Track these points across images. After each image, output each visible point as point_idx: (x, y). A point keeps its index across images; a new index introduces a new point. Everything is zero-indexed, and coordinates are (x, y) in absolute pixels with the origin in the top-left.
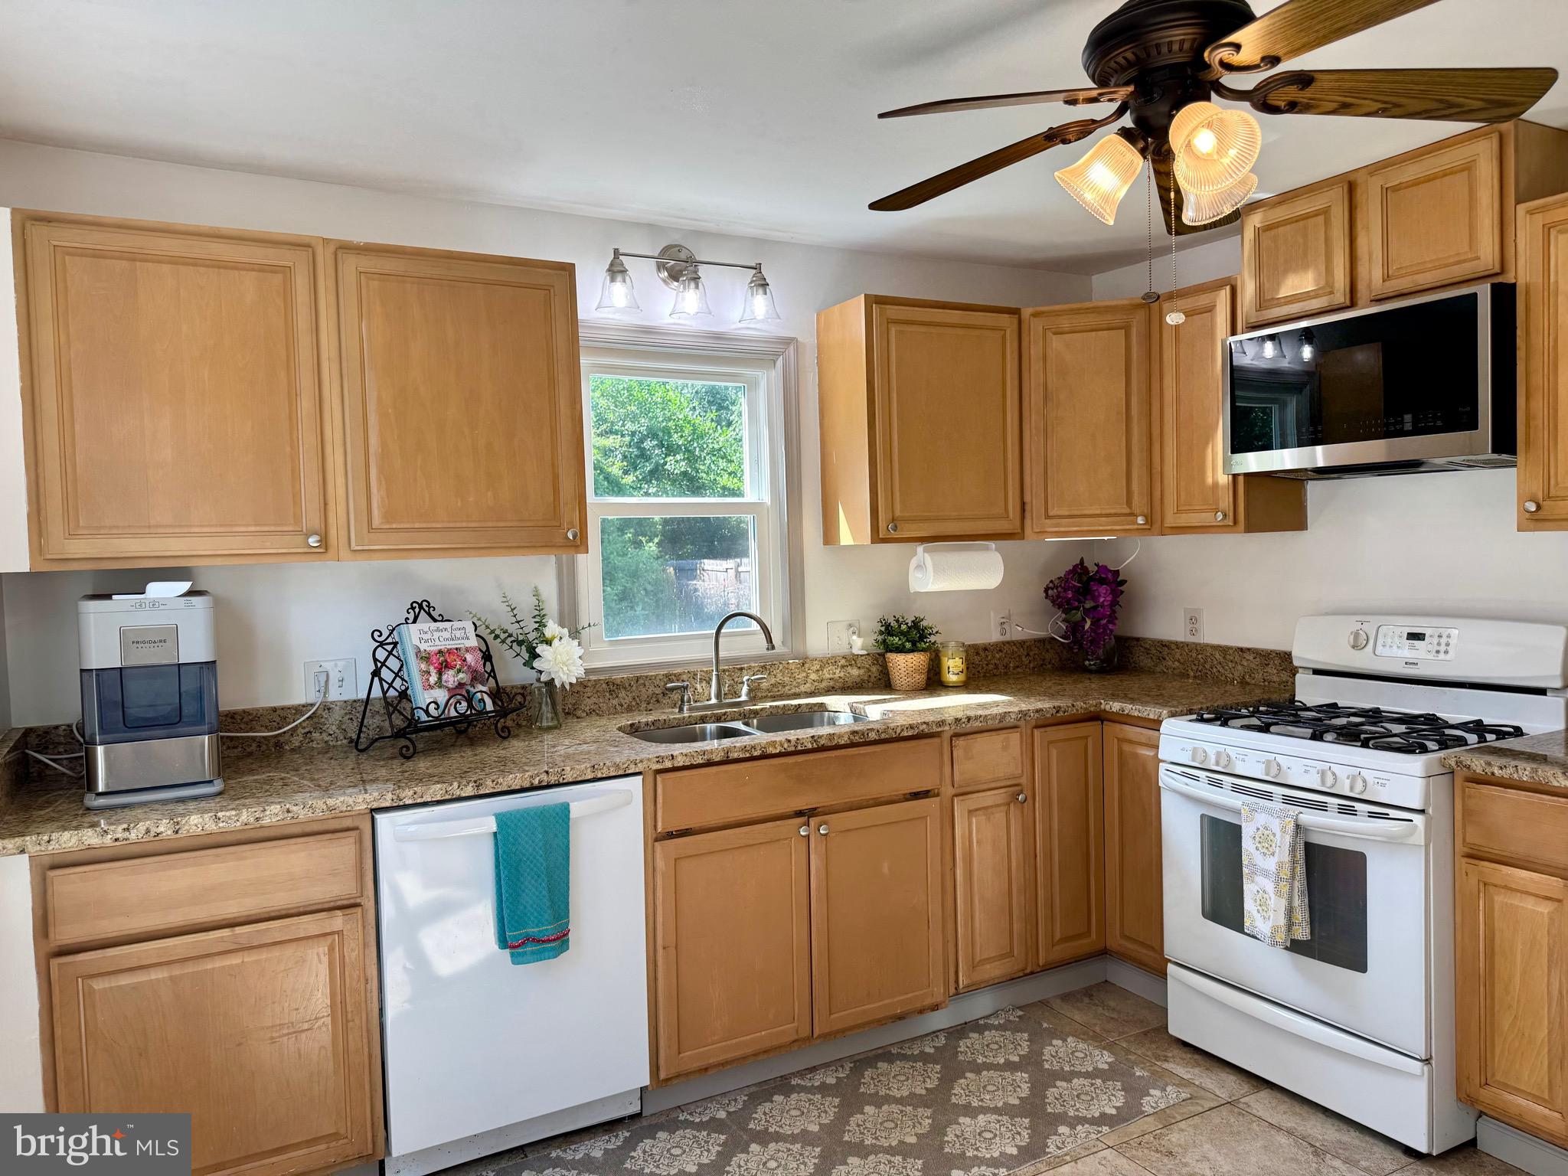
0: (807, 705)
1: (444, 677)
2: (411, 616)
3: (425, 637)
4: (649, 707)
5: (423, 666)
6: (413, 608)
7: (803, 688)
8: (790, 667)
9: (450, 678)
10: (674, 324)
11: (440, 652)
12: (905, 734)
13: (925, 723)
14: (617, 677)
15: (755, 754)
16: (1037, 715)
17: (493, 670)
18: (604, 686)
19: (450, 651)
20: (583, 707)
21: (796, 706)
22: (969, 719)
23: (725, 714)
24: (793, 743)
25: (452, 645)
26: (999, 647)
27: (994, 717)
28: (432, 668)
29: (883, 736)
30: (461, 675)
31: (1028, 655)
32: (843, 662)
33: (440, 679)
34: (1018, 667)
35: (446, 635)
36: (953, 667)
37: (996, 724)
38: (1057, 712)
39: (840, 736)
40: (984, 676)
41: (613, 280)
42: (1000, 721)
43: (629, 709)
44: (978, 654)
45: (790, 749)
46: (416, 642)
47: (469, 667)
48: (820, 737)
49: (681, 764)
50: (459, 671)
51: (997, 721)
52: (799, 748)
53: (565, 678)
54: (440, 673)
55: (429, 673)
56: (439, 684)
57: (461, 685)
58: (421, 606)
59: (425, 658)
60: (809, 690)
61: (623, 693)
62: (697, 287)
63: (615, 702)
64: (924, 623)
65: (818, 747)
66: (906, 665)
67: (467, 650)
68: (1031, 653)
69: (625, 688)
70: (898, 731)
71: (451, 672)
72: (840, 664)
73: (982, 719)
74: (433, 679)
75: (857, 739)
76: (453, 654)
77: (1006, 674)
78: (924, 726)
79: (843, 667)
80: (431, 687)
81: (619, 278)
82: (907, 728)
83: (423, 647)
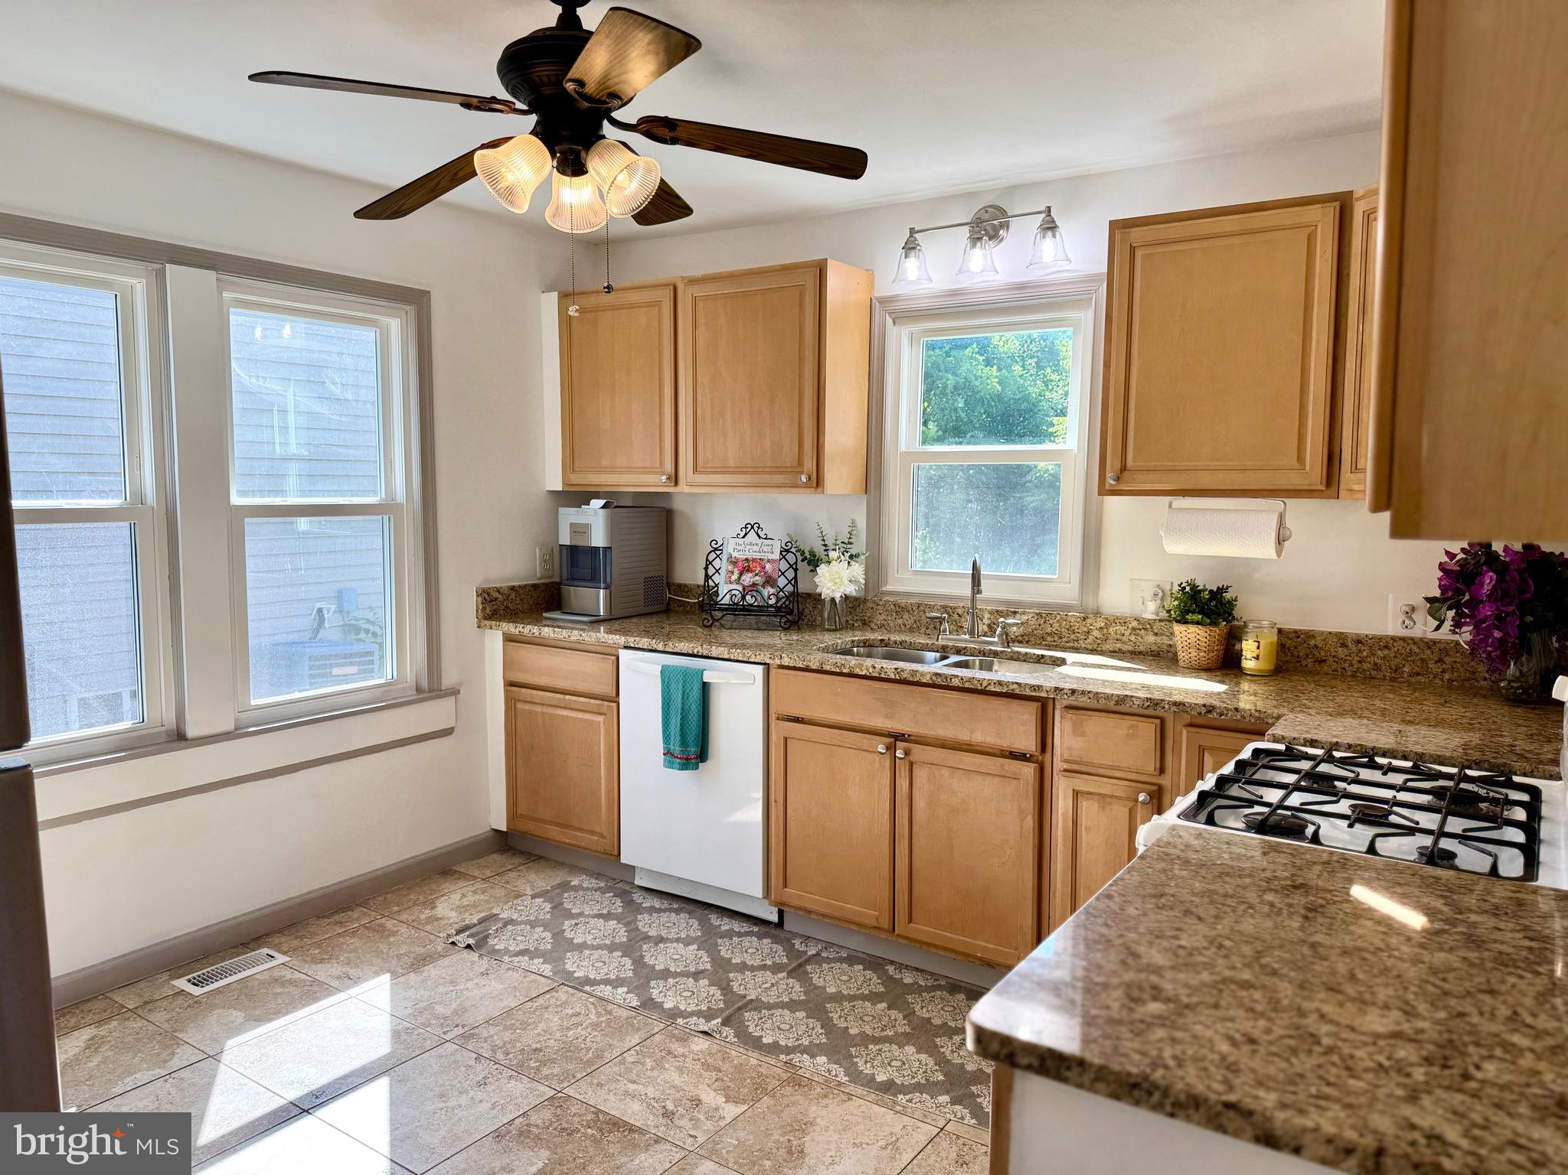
1: (743, 577)
2: (742, 534)
3: (739, 548)
4: (928, 632)
5: (730, 568)
6: (746, 528)
8: (1069, 619)
9: (748, 579)
11: (747, 559)
14: (903, 601)
17: (795, 578)
18: (892, 606)
19: (754, 560)
20: (875, 621)
25: (758, 556)
27: (1108, 697)
28: (736, 570)
30: (757, 578)
32: (1135, 624)
33: (739, 578)
35: (756, 548)
38: (1209, 712)
43: (911, 630)
46: (731, 550)
47: (766, 573)
50: (756, 575)
54: (741, 574)
55: (733, 573)
56: (738, 581)
57: (754, 584)
58: (752, 527)
59: (734, 562)
61: (906, 616)
63: (900, 622)
67: (769, 561)
68: (1448, 660)
69: (908, 612)
71: (750, 575)
74: (735, 577)
75: (939, 681)
76: (756, 562)
80: (731, 583)
81: (913, 253)
83: (735, 554)
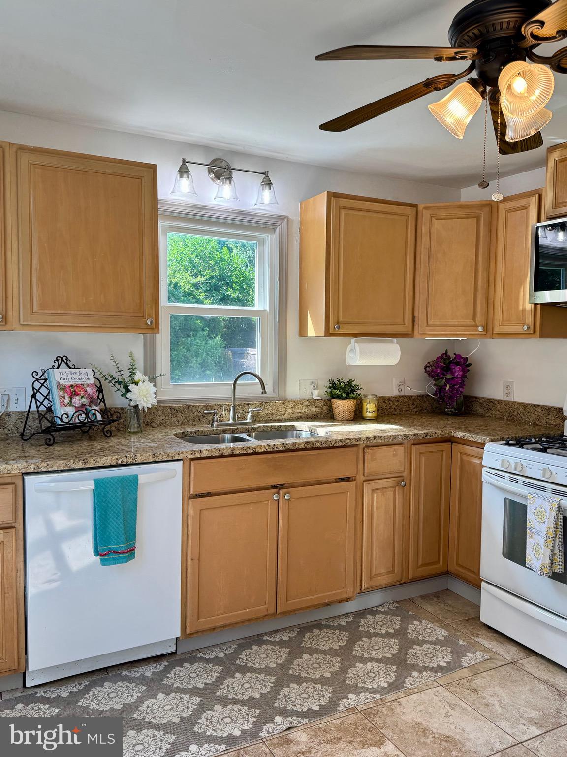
0: (285, 426)
1: (73, 400)
2: (56, 365)
3: (64, 377)
4: (195, 423)
5: (61, 393)
6: (57, 360)
7: (283, 417)
8: (277, 404)
9: (77, 401)
10: (217, 205)
11: (72, 386)
12: (337, 444)
13: (349, 439)
14: (177, 405)
15: (249, 452)
16: (414, 437)
17: (103, 398)
18: (169, 410)
19: (77, 386)
20: (156, 421)
21: (278, 426)
22: (375, 438)
23: (237, 429)
24: (272, 447)
25: (79, 382)
26: (397, 399)
27: (389, 437)
28: (66, 395)
29: (324, 445)
30: (84, 400)
31: (413, 404)
32: (307, 403)
33: (71, 401)
34: (407, 410)
35: (76, 376)
36: (369, 409)
37: (390, 441)
38: (426, 436)
39: (299, 444)
40: (388, 415)
41: (181, 177)
42: (393, 440)
43: (183, 424)
44: (385, 402)
45: (269, 450)
46: (57, 379)
47: (89, 395)
48: (287, 444)
49: (205, 456)
50: (82, 397)
51: (391, 440)
52: (275, 450)
53: (144, 404)
54: (71, 398)
55: (64, 397)
56: (70, 404)
57: (83, 405)
58: (62, 359)
59: (63, 388)
60: (287, 418)
61: (179, 415)
62: (230, 183)
63: (175, 419)
64: (354, 383)
65: (286, 450)
66: (342, 406)
67: (88, 385)
68: (416, 403)
69: (181, 412)
70: (333, 443)
71: (78, 398)
72: (305, 404)
73: (382, 438)
74: (67, 401)
76: (79, 387)
77: (400, 414)
78: (349, 441)
79: (307, 406)
80: (65, 406)
81: (185, 176)
82: (338, 441)
83: (62, 382)
